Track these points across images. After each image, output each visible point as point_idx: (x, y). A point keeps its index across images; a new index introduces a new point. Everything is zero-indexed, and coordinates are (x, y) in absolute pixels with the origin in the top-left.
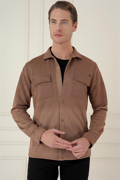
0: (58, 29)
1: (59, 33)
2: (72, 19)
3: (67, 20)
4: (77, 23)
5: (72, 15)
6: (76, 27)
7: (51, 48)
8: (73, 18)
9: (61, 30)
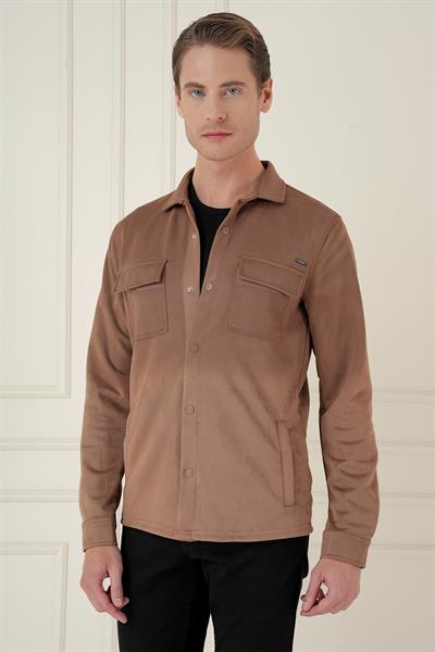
0: (213, 116)
1: (218, 130)
2: (255, 74)
3: (240, 81)
4: (271, 82)
5: (255, 61)
6: (268, 96)
7: (191, 173)
8: (258, 70)
9: (224, 116)
